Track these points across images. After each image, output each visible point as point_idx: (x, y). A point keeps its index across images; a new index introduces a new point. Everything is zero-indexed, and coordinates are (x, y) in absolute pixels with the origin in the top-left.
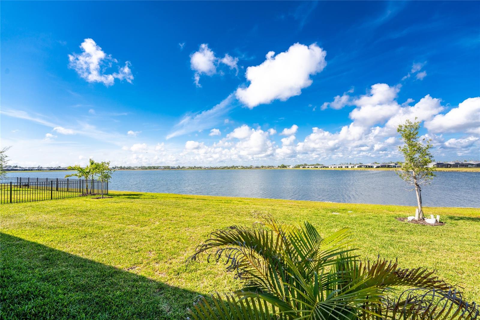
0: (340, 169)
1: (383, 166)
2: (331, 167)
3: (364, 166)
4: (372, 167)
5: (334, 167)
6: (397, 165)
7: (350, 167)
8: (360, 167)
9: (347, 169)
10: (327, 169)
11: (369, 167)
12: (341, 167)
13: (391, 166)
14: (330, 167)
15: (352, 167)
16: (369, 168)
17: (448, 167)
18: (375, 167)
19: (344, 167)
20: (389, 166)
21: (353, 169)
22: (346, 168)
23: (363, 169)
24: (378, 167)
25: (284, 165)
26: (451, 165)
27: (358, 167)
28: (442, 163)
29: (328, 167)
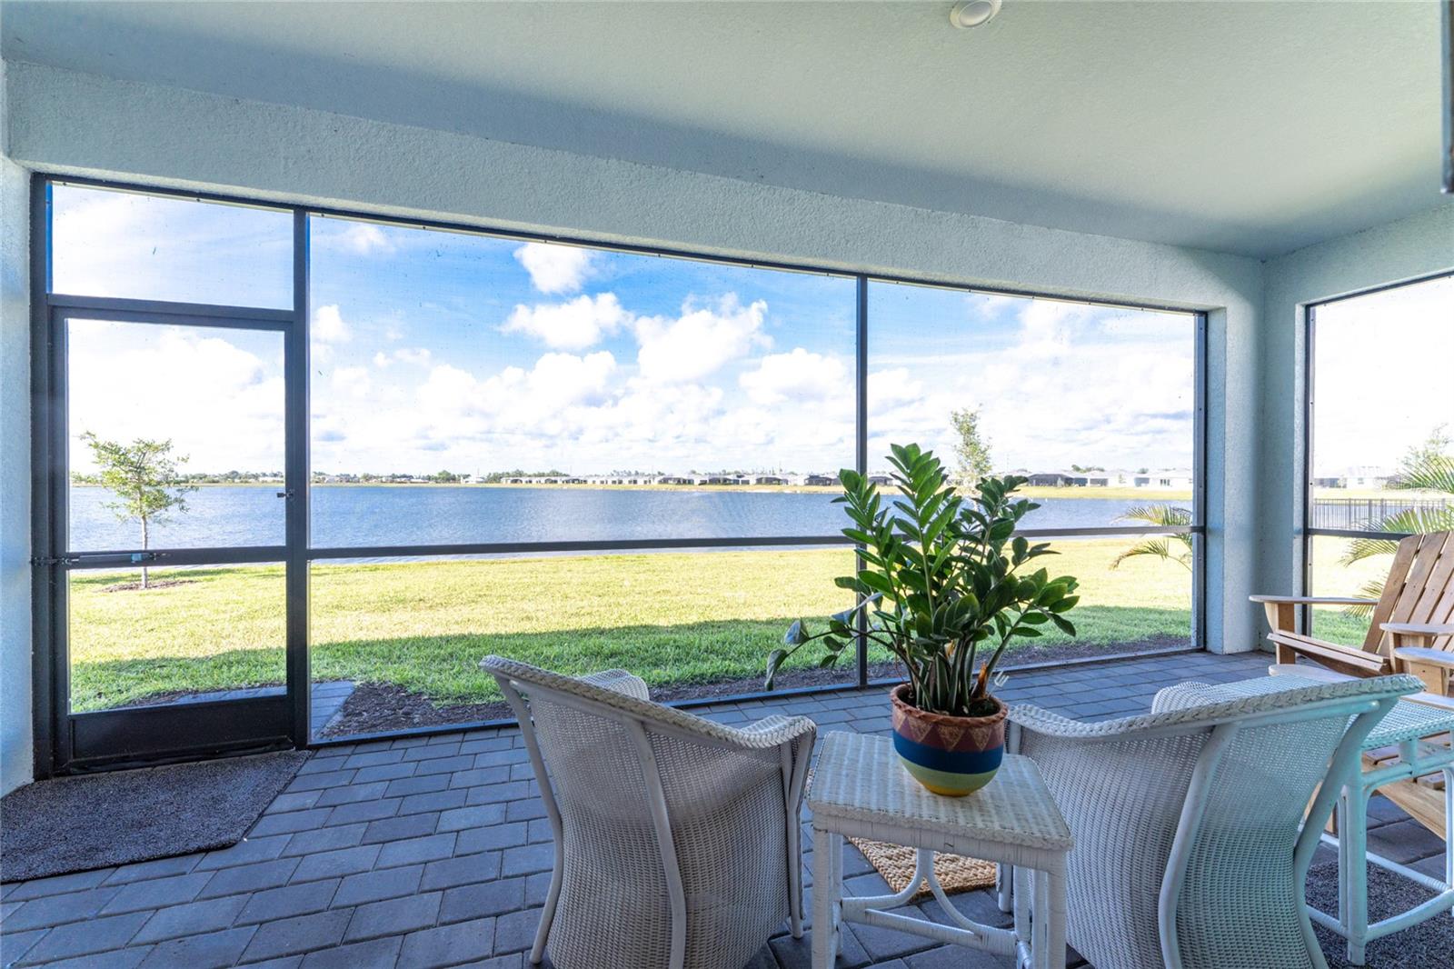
0: (617, 487)
1: (714, 481)
2: (594, 482)
3: (675, 479)
4: (690, 482)
5: (602, 482)
6: (740, 479)
7: (641, 481)
8: (665, 481)
9: (634, 487)
10: (582, 486)
11: (685, 482)
12: (620, 482)
13: (730, 480)
14: (590, 481)
15: (645, 482)
16: (683, 486)
17: (826, 485)
18: (697, 482)
19: (626, 481)
20: (726, 482)
21: (648, 487)
22: (632, 485)
23: (671, 486)
24: (703, 483)
25: (449, 474)
26: (830, 480)
27: (660, 482)
28: (817, 477)
29: (585, 481)
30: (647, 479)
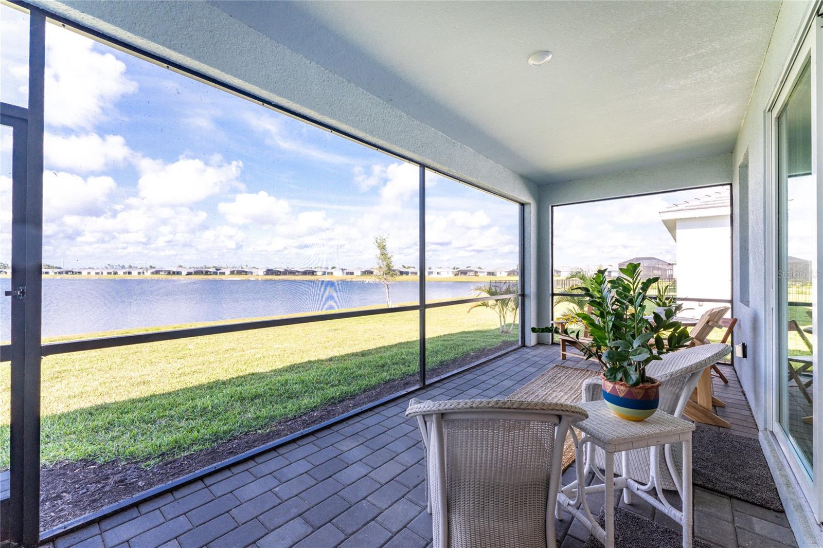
0: (112, 277)
1: (197, 273)
2: (89, 273)
3: (165, 271)
4: (179, 273)
5: (97, 273)
6: (218, 271)
7: (135, 273)
8: (157, 272)
9: (128, 277)
10: (77, 276)
11: (174, 273)
12: (116, 273)
13: (210, 272)
14: (84, 273)
15: (139, 273)
16: (173, 276)
17: (277, 275)
18: (184, 273)
19: (121, 273)
20: (207, 273)
21: (141, 277)
22: (127, 275)
23: (162, 276)
24: (189, 274)
26: (280, 272)
27: (153, 273)
28: (272, 270)
29: (80, 273)
30: (141, 271)
